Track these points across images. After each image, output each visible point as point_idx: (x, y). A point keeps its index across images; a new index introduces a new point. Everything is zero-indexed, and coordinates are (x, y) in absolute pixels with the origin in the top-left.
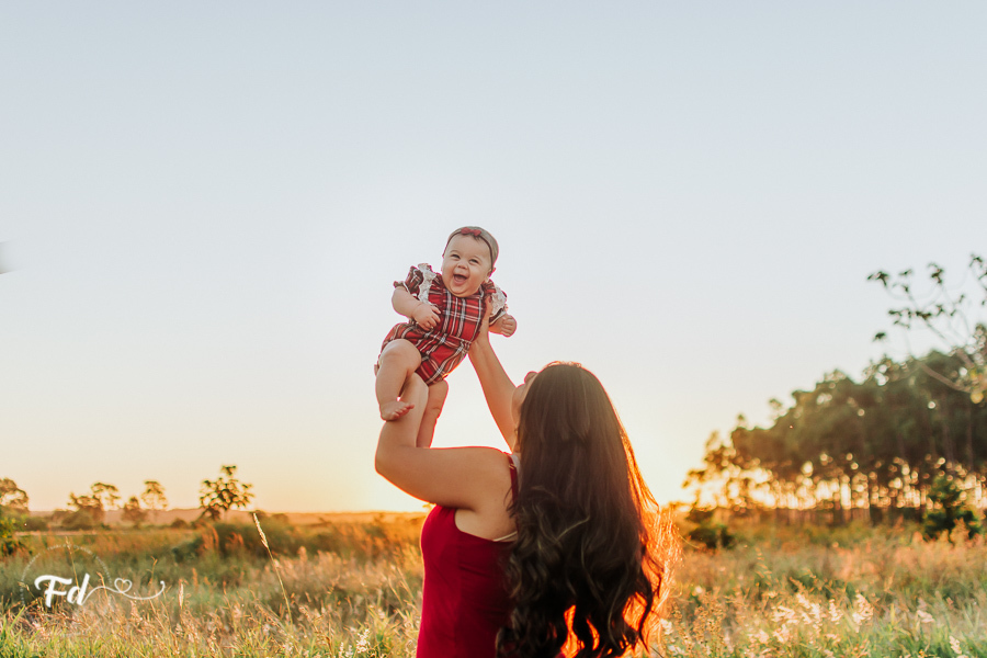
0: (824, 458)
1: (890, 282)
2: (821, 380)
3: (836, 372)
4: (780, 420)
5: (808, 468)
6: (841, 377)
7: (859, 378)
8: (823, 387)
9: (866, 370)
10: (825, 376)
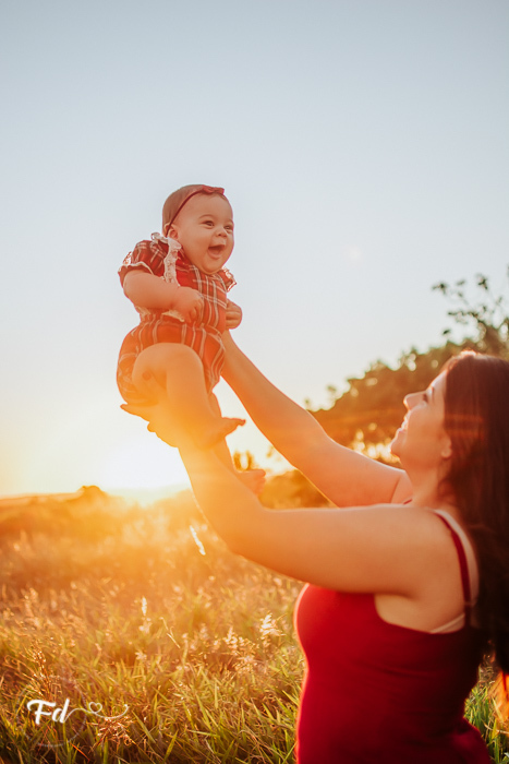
0: (373, 427)
1: (448, 290)
2: (368, 369)
3: (379, 362)
4: (337, 402)
5: (360, 435)
6: (381, 367)
7: (395, 366)
8: (370, 375)
9: (401, 360)
10: (372, 366)
